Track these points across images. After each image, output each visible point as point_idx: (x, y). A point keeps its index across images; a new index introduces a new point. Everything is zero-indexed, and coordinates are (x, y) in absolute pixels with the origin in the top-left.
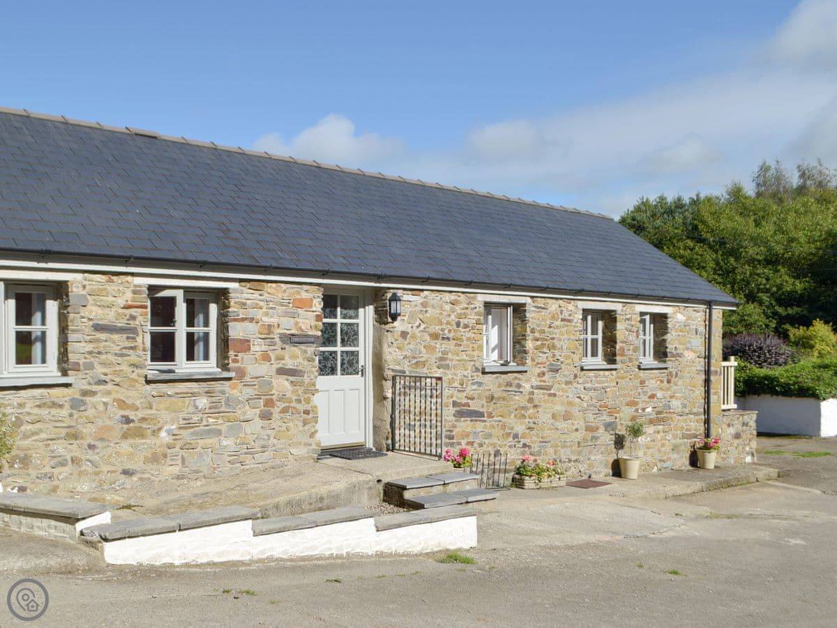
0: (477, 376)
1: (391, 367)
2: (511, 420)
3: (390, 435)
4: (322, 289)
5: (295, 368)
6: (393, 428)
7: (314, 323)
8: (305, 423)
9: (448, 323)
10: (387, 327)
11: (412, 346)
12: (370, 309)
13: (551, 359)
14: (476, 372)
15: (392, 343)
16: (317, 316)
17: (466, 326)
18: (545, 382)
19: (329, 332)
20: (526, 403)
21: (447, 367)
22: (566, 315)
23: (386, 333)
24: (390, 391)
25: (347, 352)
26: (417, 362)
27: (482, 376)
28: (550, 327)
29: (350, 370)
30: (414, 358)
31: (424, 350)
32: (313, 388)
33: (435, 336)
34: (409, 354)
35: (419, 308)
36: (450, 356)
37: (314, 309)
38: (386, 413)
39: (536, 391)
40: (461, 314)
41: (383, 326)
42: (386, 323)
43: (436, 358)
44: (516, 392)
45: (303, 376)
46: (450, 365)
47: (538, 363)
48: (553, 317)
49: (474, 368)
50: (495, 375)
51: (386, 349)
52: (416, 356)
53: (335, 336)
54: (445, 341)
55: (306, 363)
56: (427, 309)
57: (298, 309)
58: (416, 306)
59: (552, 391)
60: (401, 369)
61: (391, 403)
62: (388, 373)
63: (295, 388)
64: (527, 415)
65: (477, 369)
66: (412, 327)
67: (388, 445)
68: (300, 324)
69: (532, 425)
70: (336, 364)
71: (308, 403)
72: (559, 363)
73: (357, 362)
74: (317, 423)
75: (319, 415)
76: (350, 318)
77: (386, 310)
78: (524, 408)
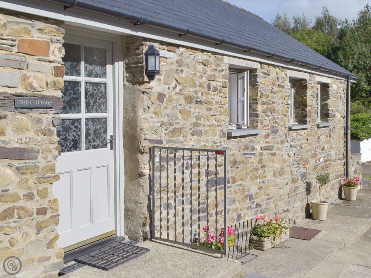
0: (224, 141)
1: (148, 137)
2: (247, 183)
3: (148, 221)
4: (63, 31)
5: (23, 146)
6: (151, 212)
7: (51, 79)
8: (39, 228)
9: (201, 85)
10: (143, 87)
11: (168, 111)
12: (120, 66)
13: (272, 122)
14: (223, 137)
15: (149, 108)
16: (56, 68)
17: (215, 89)
18: (268, 143)
19: (70, 94)
20: (258, 164)
21: (200, 133)
22: (281, 81)
23: (141, 95)
24: (147, 166)
25: (93, 120)
26: (174, 130)
27: (227, 141)
28: (272, 92)
29: (98, 142)
30: (171, 124)
31: (180, 116)
32: (51, 174)
33: (189, 100)
34: (166, 120)
35: (175, 67)
36: (202, 121)
37: (51, 58)
38: (142, 194)
39: (264, 152)
40: (211, 75)
41: (137, 87)
42: (142, 83)
43: (191, 124)
44: (251, 154)
45: (36, 158)
46: (203, 131)
47: (265, 126)
48: (273, 84)
49: (221, 133)
50: (237, 140)
51: (142, 115)
52: (173, 122)
53: (78, 98)
54: (198, 105)
55: (40, 138)
56: (183, 68)
57: (27, 56)
58: (172, 64)
59: (273, 151)
60: (159, 138)
61: (148, 180)
62: (145, 145)
63: (24, 176)
64: (258, 175)
65: (224, 133)
66: (169, 88)
67: (145, 234)
68: (31, 80)
69: (262, 185)
70: (80, 136)
71: (44, 197)
72: (276, 125)
73: (105, 132)
74: (57, 224)
75: (60, 212)
76: (97, 76)
77: (142, 67)
78: (256, 169)
